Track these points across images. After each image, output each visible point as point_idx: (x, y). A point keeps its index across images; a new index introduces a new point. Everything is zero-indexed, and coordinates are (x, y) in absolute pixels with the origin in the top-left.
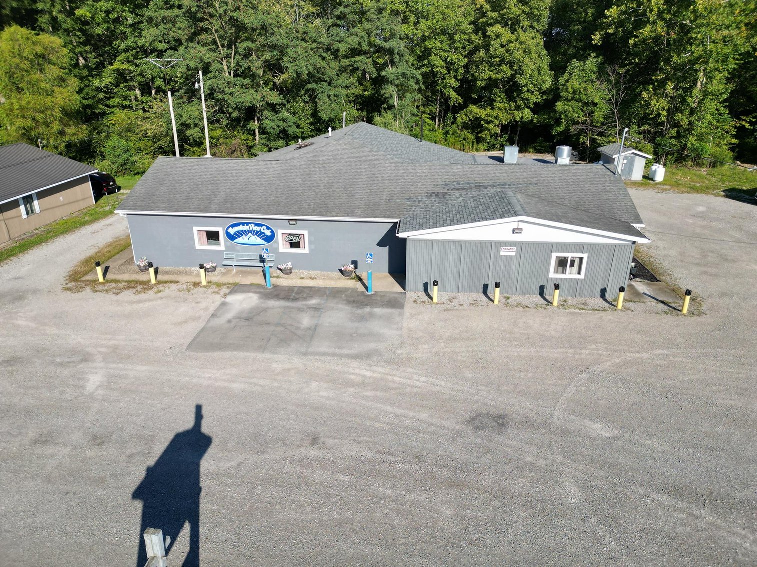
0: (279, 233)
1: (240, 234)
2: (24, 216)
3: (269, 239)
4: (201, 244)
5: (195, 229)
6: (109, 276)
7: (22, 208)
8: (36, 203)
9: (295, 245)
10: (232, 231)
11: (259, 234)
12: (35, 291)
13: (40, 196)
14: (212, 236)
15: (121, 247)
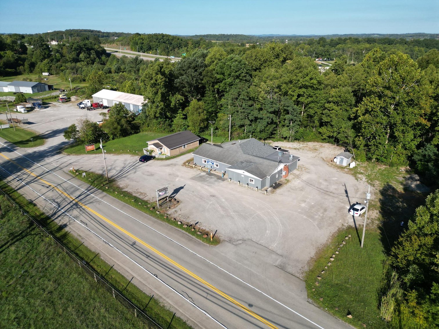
0: (214, 163)
1: (209, 162)
2: (183, 148)
3: (213, 164)
4: (204, 162)
5: (203, 159)
6: (189, 164)
7: (183, 147)
8: (186, 146)
9: (217, 166)
10: (208, 161)
11: (212, 163)
12: (178, 165)
13: (187, 144)
14: (205, 161)
15: (192, 160)
